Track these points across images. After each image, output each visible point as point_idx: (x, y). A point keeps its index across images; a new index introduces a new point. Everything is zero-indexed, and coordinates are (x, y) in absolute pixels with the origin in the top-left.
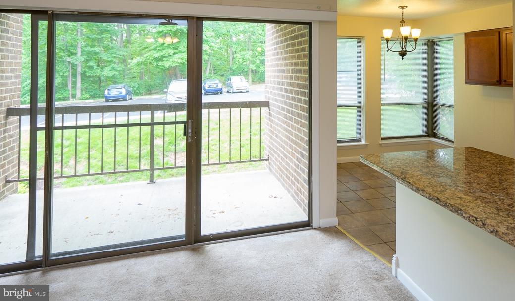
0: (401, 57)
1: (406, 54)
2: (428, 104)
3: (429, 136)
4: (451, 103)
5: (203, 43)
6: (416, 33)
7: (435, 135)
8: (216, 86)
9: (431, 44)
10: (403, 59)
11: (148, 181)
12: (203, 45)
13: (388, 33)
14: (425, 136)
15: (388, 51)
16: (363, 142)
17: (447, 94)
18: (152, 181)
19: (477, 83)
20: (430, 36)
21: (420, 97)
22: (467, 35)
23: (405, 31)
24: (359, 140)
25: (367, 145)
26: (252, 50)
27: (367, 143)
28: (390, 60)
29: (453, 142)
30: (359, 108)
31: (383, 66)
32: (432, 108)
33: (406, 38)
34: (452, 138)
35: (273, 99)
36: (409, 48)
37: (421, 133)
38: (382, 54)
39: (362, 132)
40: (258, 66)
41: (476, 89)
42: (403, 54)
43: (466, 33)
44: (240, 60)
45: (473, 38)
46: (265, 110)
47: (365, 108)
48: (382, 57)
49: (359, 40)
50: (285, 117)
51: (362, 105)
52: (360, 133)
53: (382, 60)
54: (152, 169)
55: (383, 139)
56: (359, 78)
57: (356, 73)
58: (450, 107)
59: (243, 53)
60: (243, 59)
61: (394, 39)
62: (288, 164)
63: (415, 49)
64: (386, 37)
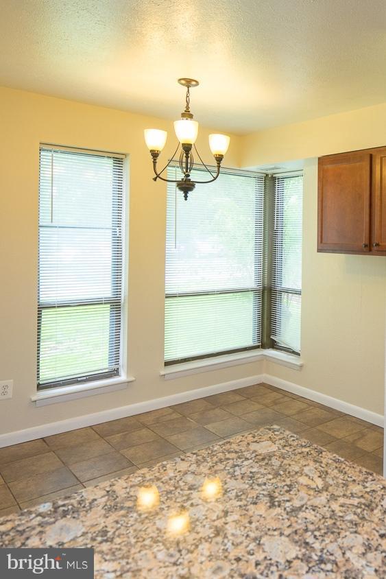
0: (182, 194)
1: (194, 186)
3: (263, 346)
4: (299, 286)
6: (219, 143)
7: (273, 345)
9: (270, 183)
10: (186, 197)
14: (257, 347)
15: (155, 179)
16: (123, 377)
17: (292, 274)
19: (334, 251)
21: (249, 277)
22: (322, 161)
24: (115, 373)
27: (132, 379)
29: (298, 354)
30: (115, 305)
32: (268, 297)
34: (297, 348)
37: (250, 343)
39: (121, 355)
41: (336, 261)
42: (186, 187)
43: (319, 158)
45: (330, 167)
47: (127, 305)
49: (119, 160)
51: (123, 298)
52: (117, 358)
55: (168, 364)
56: (117, 241)
57: (111, 231)
58: (298, 293)
63: (215, 179)
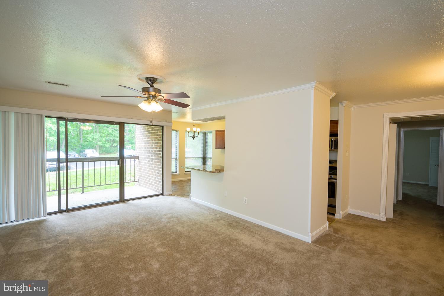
2: (204, 157)
5: (60, 126)
6: (199, 130)
8: (74, 156)
9: (205, 134)
11: (82, 193)
12: (60, 127)
13: (188, 129)
14: (202, 170)
15: (188, 136)
16: (178, 173)
17: (209, 155)
18: (83, 192)
20: (205, 131)
21: (201, 155)
23: (195, 129)
24: (176, 172)
25: (179, 174)
26: (99, 132)
28: (189, 140)
30: (176, 159)
31: (186, 143)
32: (205, 160)
33: (195, 132)
35: (141, 155)
36: (196, 135)
38: (186, 137)
40: (104, 143)
42: (194, 138)
43: (216, 131)
44: (90, 139)
45: (218, 132)
46: (137, 160)
47: (179, 159)
48: (186, 139)
49: (177, 131)
50: (149, 161)
52: (177, 169)
53: (186, 140)
54: (83, 187)
55: (186, 172)
56: (176, 147)
58: (211, 158)
59: (92, 134)
60: (93, 138)
61: (191, 131)
62: (150, 179)
63: (198, 136)
64: (188, 131)
